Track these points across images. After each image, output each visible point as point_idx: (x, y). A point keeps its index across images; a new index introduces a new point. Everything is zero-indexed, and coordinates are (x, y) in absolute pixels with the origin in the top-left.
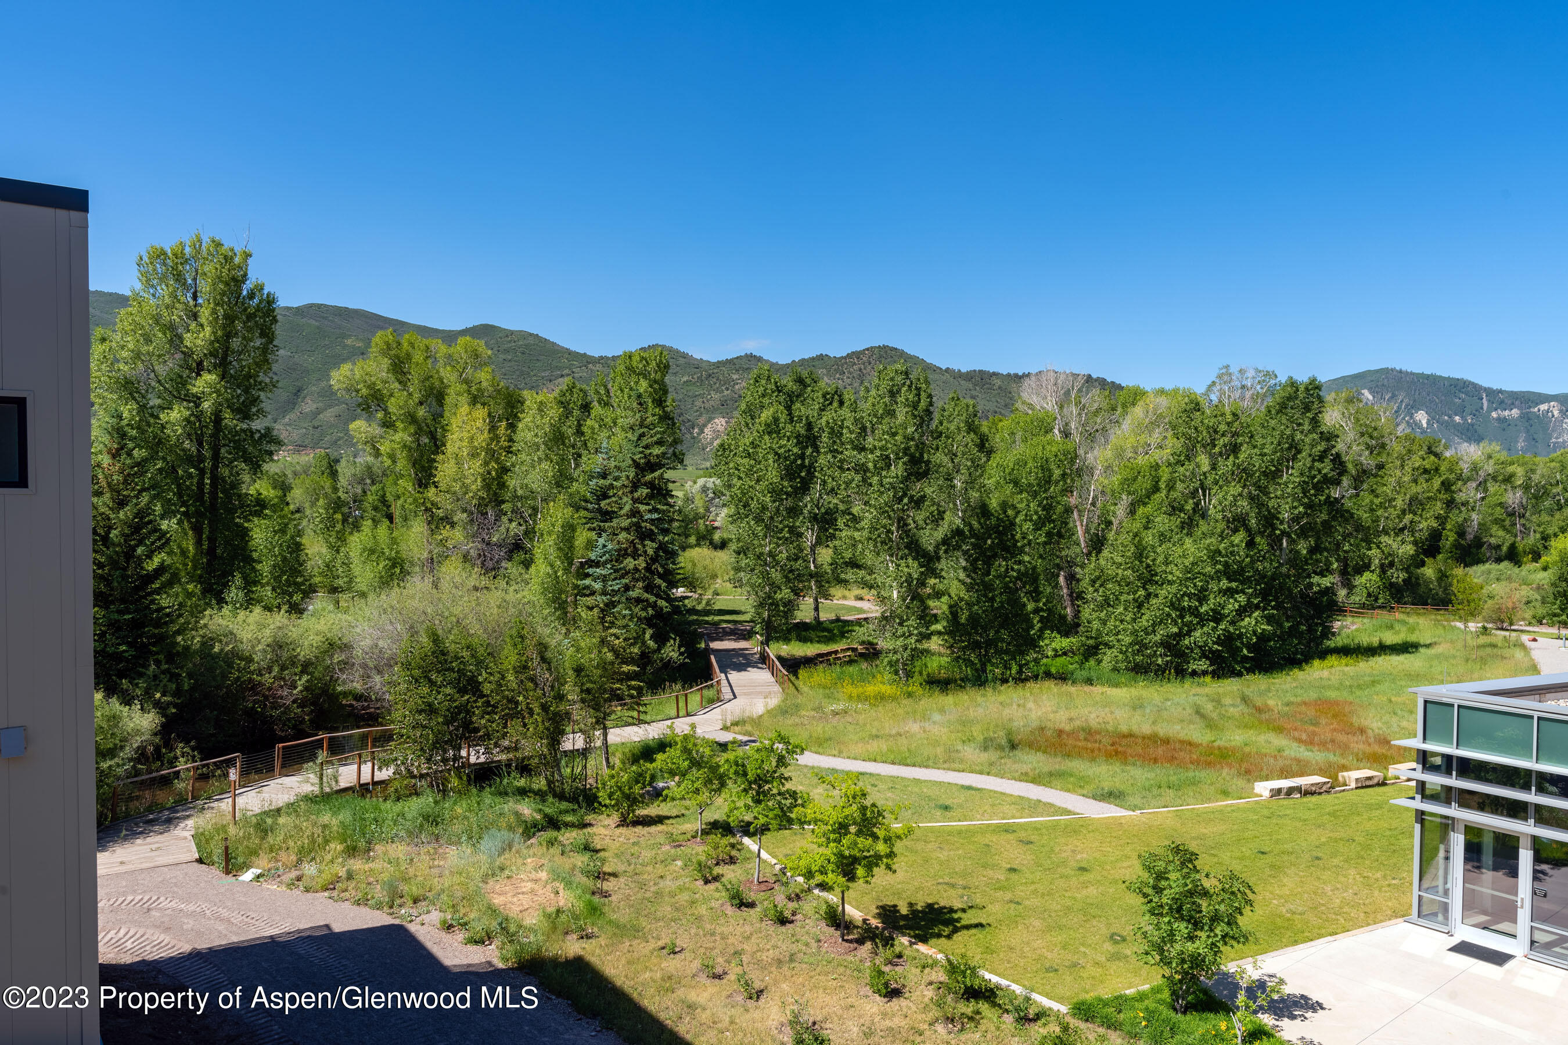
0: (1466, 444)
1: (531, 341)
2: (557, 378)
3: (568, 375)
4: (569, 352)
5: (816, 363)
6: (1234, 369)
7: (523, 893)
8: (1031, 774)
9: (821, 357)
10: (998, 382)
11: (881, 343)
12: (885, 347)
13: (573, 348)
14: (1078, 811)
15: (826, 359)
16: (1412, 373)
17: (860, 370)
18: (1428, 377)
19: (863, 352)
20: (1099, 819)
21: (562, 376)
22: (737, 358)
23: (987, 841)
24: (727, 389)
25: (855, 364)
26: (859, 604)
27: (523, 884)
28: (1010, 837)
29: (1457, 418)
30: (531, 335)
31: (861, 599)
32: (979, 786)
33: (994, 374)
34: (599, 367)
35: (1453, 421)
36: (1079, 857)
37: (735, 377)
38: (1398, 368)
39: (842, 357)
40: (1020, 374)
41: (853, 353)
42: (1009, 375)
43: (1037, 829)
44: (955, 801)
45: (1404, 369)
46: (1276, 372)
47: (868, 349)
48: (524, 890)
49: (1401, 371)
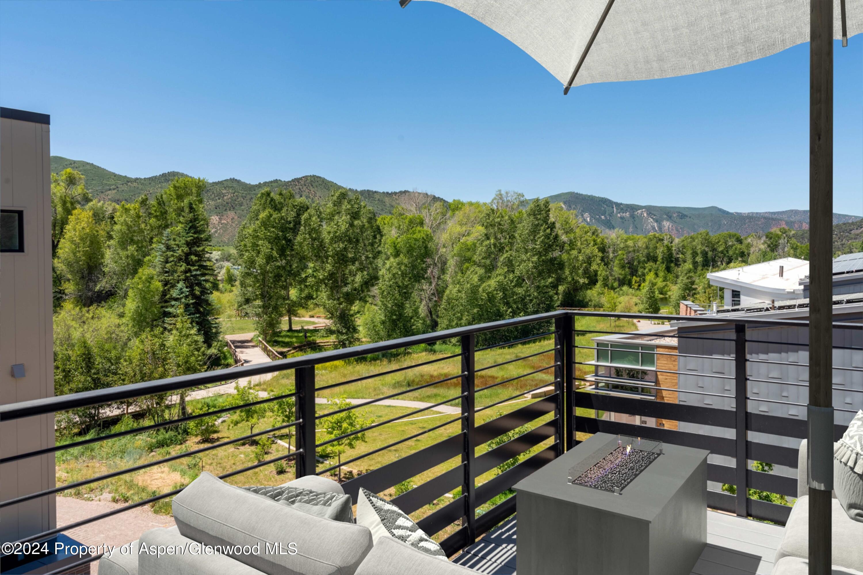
0: (607, 230)
1: (88, 167)
2: (107, 191)
3: (114, 189)
4: (115, 175)
5: (273, 184)
6: (503, 192)
7: (156, 479)
8: (419, 397)
9: (276, 181)
10: (377, 197)
11: (312, 174)
12: (314, 176)
13: (117, 173)
14: (444, 412)
15: (279, 182)
16: (582, 195)
17: (300, 189)
18: (589, 196)
19: (301, 179)
20: (454, 415)
21: (110, 190)
22: (225, 180)
23: (403, 429)
24: (219, 199)
25: (296, 185)
26: (312, 320)
27: (155, 475)
28: (414, 426)
29: (603, 217)
30: (88, 164)
31: (313, 317)
32: (394, 405)
33: (375, 192)
34: (135, 184)
35: (601, 218)
36: (448, 431)
37: (224, 192)
38: (576, 192)
39: (289, 182)
40: (390, 192)
41: (295, 179)
42: (384, 193)
43: (426, 421)
44: (383, 413)
45: (579, 192)
46: (524, 194)
47: (304, 177)
48: (156, 478)
49: (577, 194)
